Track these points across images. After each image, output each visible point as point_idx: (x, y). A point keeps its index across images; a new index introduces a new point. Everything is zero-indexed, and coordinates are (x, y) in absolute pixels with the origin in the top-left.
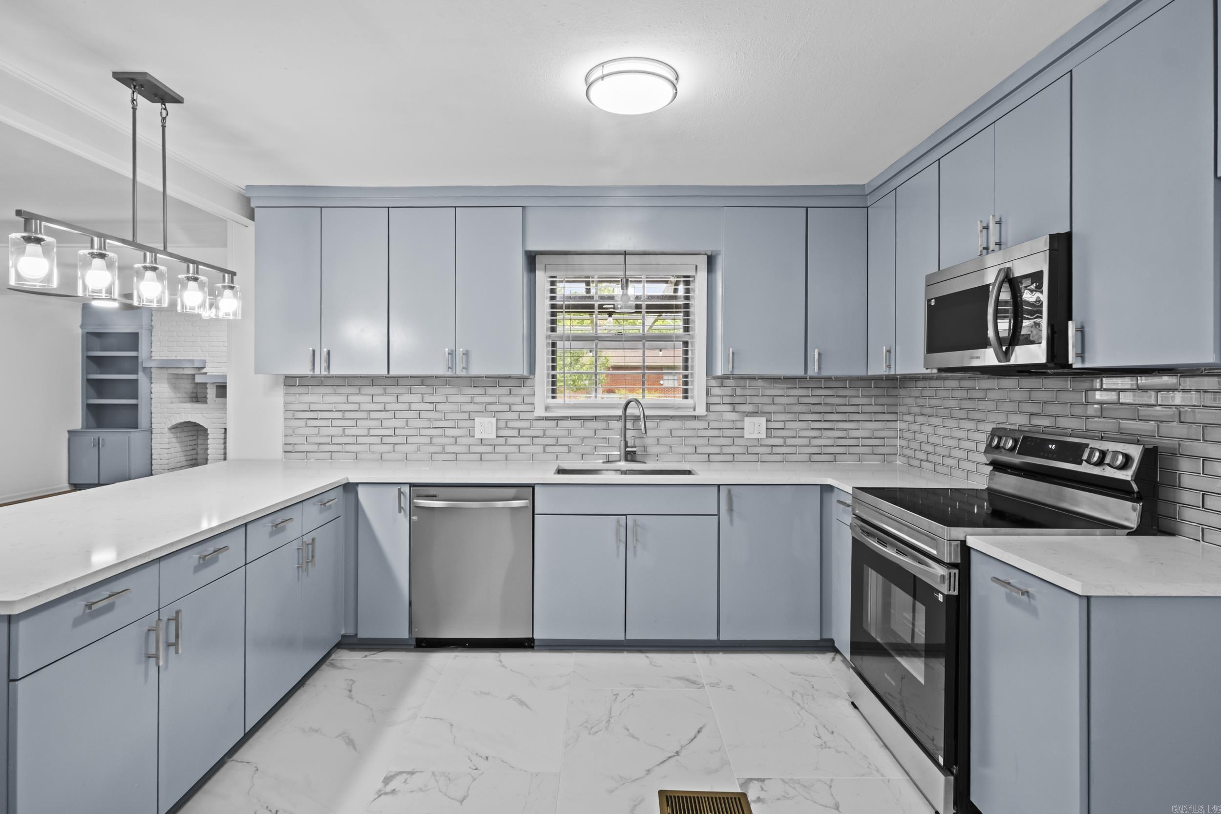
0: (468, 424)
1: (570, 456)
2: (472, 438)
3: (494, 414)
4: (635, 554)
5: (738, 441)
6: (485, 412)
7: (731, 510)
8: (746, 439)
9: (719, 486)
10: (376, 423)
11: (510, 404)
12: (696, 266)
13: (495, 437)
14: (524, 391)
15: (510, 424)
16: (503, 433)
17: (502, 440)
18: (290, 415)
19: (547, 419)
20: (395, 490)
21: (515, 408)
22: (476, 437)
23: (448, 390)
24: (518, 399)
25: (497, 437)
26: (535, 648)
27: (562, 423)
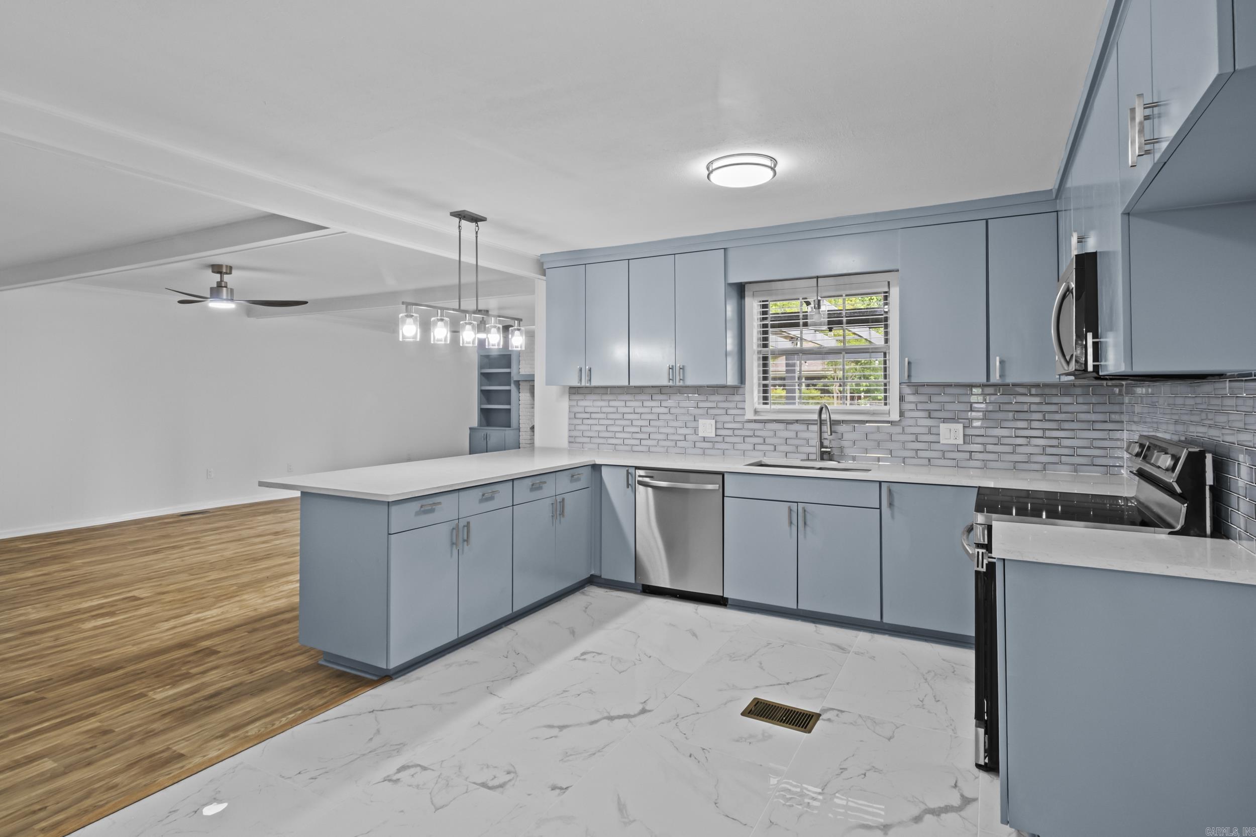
0: (693, 424)
1: (775, 453)
2: (697, 436)
3: (714, 417)
4: (805, 537)
5: (934, 446)
6: (707, 415)
7: (891, 505)
8: (942, 444)
9: (880, 482)
10: (629, 423)
11: (727, 409)
12: (889, 282)
13: (714, 436)
14: (737, 398)
15: (726, 426)
16: (720, 432)
17: (720, 439)
18: (573, 415)
19: (755, 421)
20: (624, 471)
21: (730, 412)
22: (699, 435)
23: (678, 397)
24: (732, 405)
25: (716, 435)
26: (728, 606)
27: (769, 426)
